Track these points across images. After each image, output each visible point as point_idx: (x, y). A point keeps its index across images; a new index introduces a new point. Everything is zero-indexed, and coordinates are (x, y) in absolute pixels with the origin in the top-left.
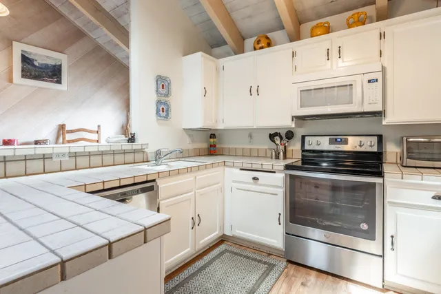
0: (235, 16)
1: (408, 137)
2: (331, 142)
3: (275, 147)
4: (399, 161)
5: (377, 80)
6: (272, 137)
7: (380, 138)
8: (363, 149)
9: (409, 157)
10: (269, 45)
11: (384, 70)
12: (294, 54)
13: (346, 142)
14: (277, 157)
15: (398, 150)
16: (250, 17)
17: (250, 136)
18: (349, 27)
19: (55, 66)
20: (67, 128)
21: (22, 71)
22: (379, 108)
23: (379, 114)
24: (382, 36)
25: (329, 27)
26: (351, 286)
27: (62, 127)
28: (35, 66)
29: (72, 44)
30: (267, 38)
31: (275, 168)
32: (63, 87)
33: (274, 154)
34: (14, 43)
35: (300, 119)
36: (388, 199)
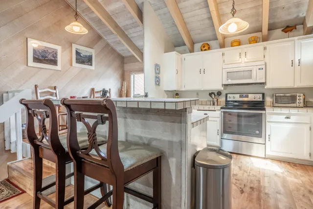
0: (192, 33)
1: (276, 94)
2: (240, 97)
3: (212, 99)
4: (272, 105)
5: (263, 69)
6: (210, 94)
7: (263, 94)
8: (255, 100)
9: (276, 103)
10: (209, 49)
11: (266, 64)
12: (223, 54)
13: (247, 97)
14: (214, 104)
15: (271, 100)
16: (199, 34)
17: (198, 94)
18: (250, 43)
19: (89, 56)
20: (96, 90)
21: (76, 59)
22: (263, 81)
23: (263, 84)
24: (265, 48)
25: (240, 42)
26: (252, 158)
27: (93, 90)
28: (81, 56)
29: (96, 43)
30: (208, 45)
31: (216, 109)
32: (93, 68)
33: (212, 103)
34: (73, 44)
35: (225, 86)
36: (267, 120)
